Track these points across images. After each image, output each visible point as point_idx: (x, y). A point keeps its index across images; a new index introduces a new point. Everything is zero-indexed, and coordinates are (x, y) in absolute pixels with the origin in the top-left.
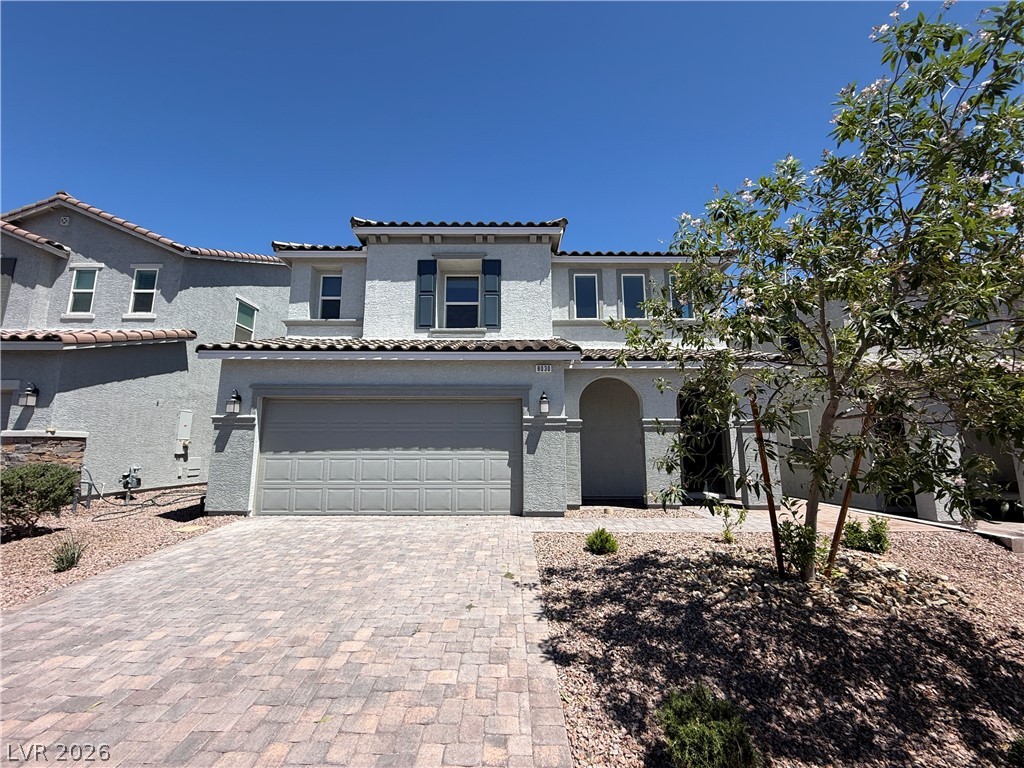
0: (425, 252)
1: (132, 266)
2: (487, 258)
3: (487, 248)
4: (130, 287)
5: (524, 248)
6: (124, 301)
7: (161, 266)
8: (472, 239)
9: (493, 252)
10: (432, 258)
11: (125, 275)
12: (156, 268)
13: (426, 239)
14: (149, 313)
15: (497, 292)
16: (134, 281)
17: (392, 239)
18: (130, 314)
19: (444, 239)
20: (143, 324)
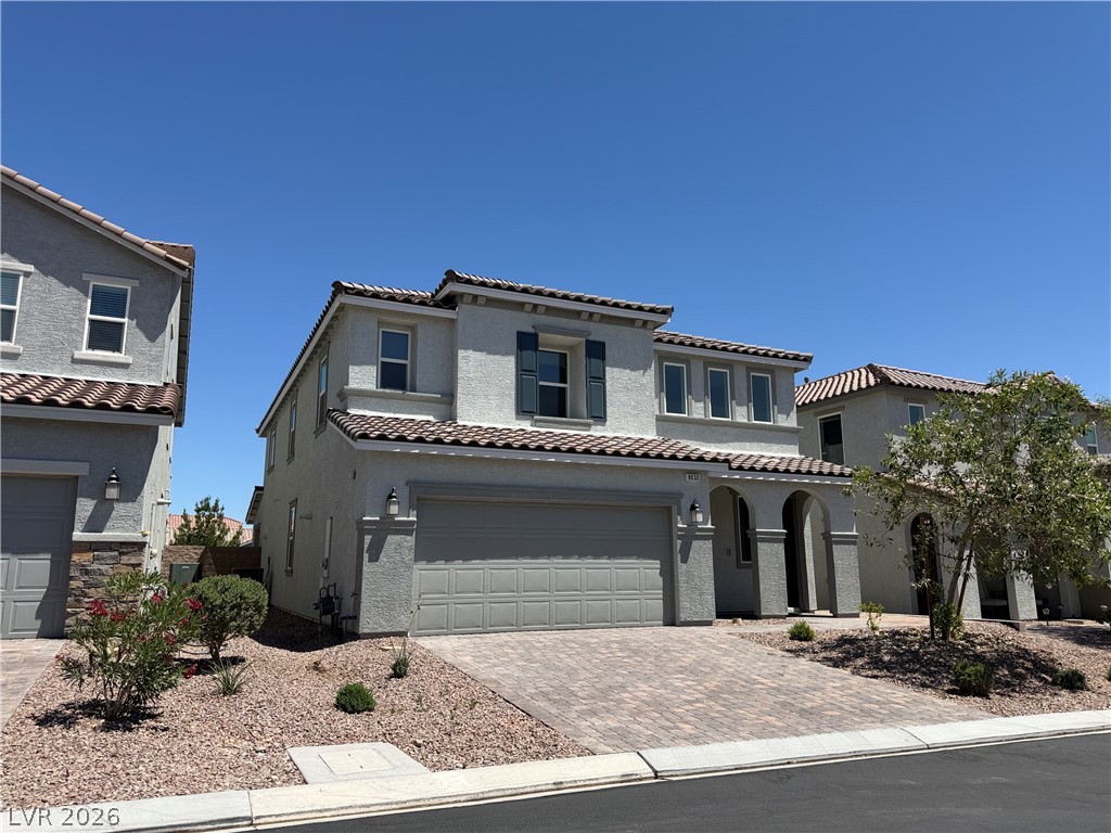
0: (525, 323)
1: (85, 277)
2: (591, 338)
3: (591, 326)
4: (81, 309)
5: (627, 331)
6: (72, 330)
7: (136, 283)
8: (578, 314)
9: (599, 332)
10: (533, 331)
11: (72, 289)
12: (127, 286)
13: (530, 308)
14: (116, 354)
15: (601, 379)
16: (89, 301)
17: (490, 302)
18: (85, 352)
19: (549, 309)
20: (108, 370)
